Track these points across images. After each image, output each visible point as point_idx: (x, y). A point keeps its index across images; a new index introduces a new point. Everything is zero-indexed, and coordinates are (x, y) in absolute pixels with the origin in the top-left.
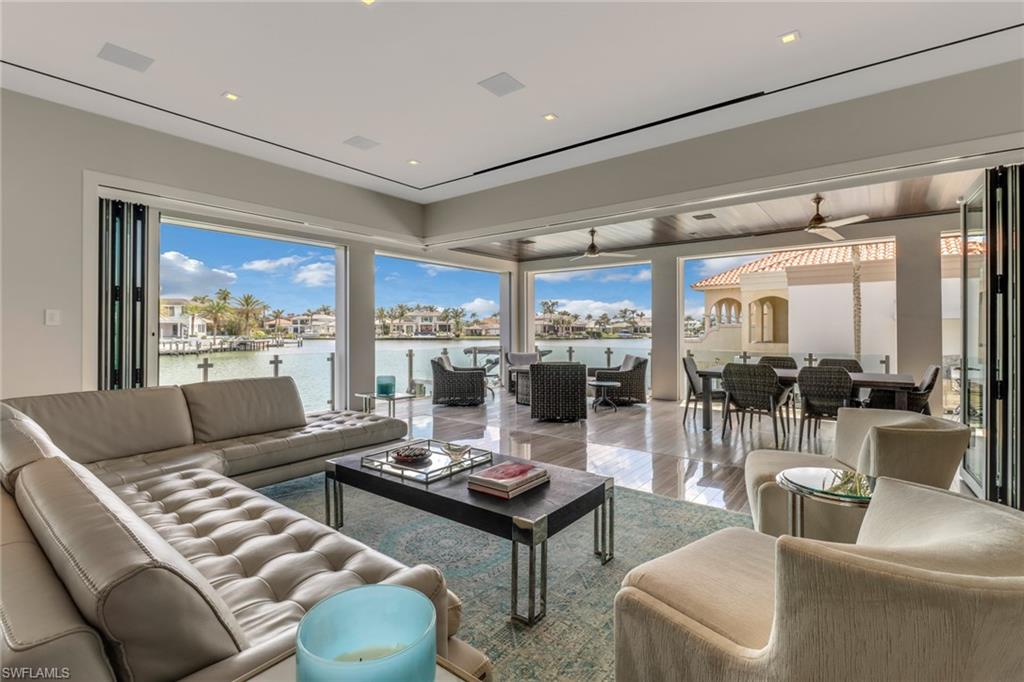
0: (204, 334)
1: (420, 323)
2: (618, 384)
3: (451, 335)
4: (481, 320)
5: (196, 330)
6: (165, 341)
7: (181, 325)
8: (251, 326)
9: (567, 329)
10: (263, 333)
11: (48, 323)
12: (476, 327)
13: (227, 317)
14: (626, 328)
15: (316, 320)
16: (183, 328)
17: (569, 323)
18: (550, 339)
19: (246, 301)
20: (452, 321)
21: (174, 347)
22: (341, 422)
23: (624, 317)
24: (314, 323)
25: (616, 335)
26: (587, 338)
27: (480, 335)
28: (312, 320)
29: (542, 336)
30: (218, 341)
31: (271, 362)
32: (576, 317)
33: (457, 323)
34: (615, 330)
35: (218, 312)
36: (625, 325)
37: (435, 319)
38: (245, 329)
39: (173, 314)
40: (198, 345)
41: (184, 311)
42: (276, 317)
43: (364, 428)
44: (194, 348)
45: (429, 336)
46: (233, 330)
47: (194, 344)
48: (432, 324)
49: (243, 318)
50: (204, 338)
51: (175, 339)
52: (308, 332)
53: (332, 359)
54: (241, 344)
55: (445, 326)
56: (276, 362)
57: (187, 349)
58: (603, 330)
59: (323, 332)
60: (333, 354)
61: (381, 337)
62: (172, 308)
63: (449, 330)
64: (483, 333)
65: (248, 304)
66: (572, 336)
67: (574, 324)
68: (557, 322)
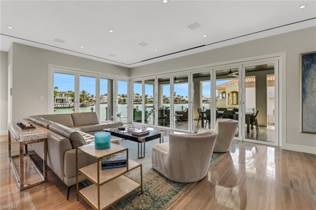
0: (71, 102)
1: (135, 99)
2: (182, 115)
5: (69, 101)
6: (60, 104)
7: (65, 99)
8: (85, 99)
9: (180, 100)
10: (88, 102)
11: (41, 99)
12: (151, 100)
15: (104, 98)
16: (65, 100)
17: (180, 99)
19: (83, 92)
21: (62, 105)
22: (108, 123)
24: (103, 99)
27: (153, 102)
28: (103, 98)
31: (91, 109)
32: (182, 97)
33: (146, 99)
37: (139, 98)
38: (83, 100)
39: (62, 96)
40: (69, 105)
41: (65, 95)
42: (92, 97)
43: (113, 124)
44: (68, 106)
45: (137, 103)
47: (68, 105)
48: (139, 99)
49: (82, 97)
50: (71, 103)
51: (63, 103)
52: (101, 101)
53: (107, 108)
54: (82, 105)
56: (92, 109)
57: (66, 106)
59: (106, 101)
60: (107, 107)
61: (123, 103)
62: (62, 94)
65: (84, 93)
66: (181, 103)
67: (182, 99)
68: (176, 98)
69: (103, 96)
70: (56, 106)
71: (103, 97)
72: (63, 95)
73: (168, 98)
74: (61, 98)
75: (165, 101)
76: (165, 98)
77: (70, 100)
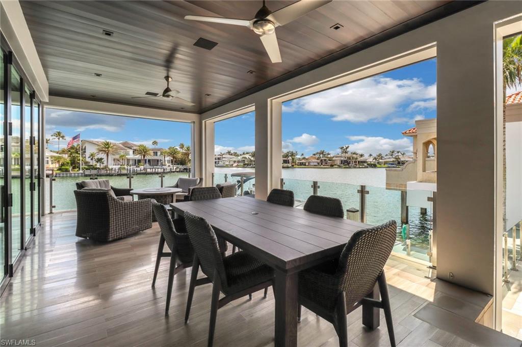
0: (169, 164)
3: (290, 165)
4: (307, 157)
5: (166, 162)
7: (160, 160)
9: (355, 162)
12: (303, 161)
13: (179, 156)
14: (393, 161)
15: (224, 158)
17: (356, 159)
18: (345, 168)
19: (188, 148)
20: (290, 158)
23: (392, 155)
24: (224, 159)
25: (386, 165)
26: (367, 167)
27: (305, 165)
28: (223, 158)
29: (340, 166)
30: (175, 168)
32: (362, 156)
33: (293, 159)
34: (385, 163)
35: (174, 154)
36: (392, 160)
39: (157, 155)
41: (161, 154)
46: (182, 163)
51: (157, 167)
52: (221, 163)
54: (185, 169)
55: (286, 160)
58: (378, 163)
59: (227, 163)
62: (157, 153)
63: (288, 163)
64: (307, 164)
65: (188, 150)
66: (358, 166)
67: (360, 159)
68: (349, 158)
69: (223, 154)
70: (154, 170)
71: (224, 156)
72: (159, 153)
73: (333, 157)
74: (156, 158)
75: (326, 163)
76: (328, 158)
77: (168, 161)
